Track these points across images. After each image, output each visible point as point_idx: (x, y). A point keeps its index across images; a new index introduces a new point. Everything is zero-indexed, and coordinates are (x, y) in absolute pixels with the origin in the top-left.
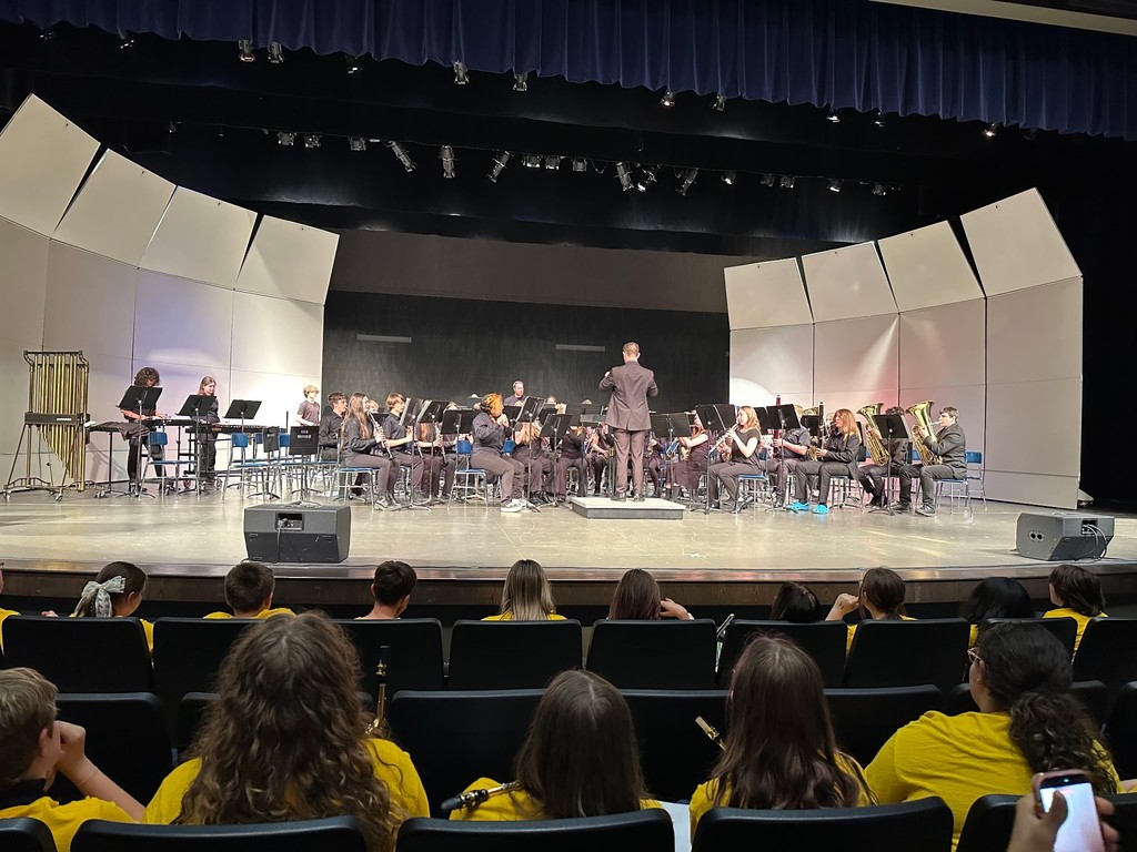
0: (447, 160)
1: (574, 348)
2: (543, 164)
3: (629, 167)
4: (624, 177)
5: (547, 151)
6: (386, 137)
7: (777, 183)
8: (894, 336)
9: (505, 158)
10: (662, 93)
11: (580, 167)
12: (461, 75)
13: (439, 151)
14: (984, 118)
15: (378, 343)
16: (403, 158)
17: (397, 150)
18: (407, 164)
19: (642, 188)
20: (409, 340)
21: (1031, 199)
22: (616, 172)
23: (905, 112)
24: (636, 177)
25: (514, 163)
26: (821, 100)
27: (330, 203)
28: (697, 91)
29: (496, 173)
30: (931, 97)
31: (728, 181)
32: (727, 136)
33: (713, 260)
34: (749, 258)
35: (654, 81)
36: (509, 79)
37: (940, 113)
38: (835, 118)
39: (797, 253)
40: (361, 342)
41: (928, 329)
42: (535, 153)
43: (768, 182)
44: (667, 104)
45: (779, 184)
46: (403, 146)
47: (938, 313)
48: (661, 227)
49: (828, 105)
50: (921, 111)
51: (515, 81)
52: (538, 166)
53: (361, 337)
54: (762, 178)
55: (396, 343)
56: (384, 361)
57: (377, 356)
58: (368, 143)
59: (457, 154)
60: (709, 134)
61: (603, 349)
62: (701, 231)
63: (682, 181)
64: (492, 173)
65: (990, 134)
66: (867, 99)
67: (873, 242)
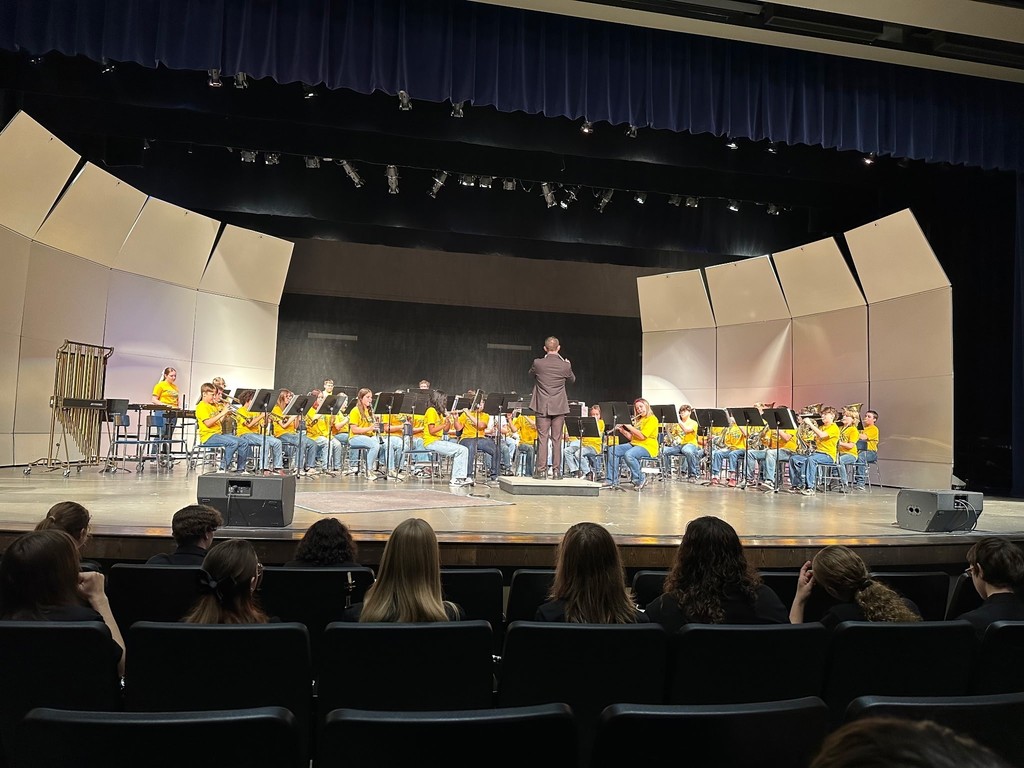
0: (393, 179)
1: (505, 347)
2: (477, 183)
3: (553, 187)
4: (549, 196)
5: (480, 172)
6: (337, 157)
7: (683, 202)
8: (788, 337)
9: (444, 178)
10: (582, 122)
11: (510, 186)
12: (405, 102)
13: (384, 170)
14: (860, 148)
15: (327, 340)
16: (353, 175)
17: (348, 168)
18: (356, 181)
19: (564, 205)
20: (355, 338)
21: (905, 218)
22: (541, 191)
23: (791, 141)
24: (559, 196)
25: (452, 182)
26: (719, 130)
27: (287, 215)
28: (610, 121)
29: (435, 190)
30: (815, 129)
31: (640, 201)
32: (639, 160)
33: (627, 270)
34: (658, 269)
35: (574, 112)
36: (448, 107)
37: (822, 143)
38: (733, 146)
39: (701, 264)
40: (311, 340)
41: (818, 333)
42: (470, 173)
43: (675, 202)
44: (586, 131)
45: (685, 203)
46: (353, 165)
47: (826, 318)
48: (581, 240)
49: (725, 134)
50: (806, 141)
51: (452, 109)
52: (472, 184)
53: (311, 335)
54: (669, 198)
55: (343, 341)
56: (333, 355)
57: (325, 351)
58: (321, 162)
59: (401, 173)
60: (623, 158)
61: (529, 348)
62: (616, 244)
63: (600, 200)
64: (431, 190)
65: (868, 162)
66: (759, 129)
67: (768, 256)
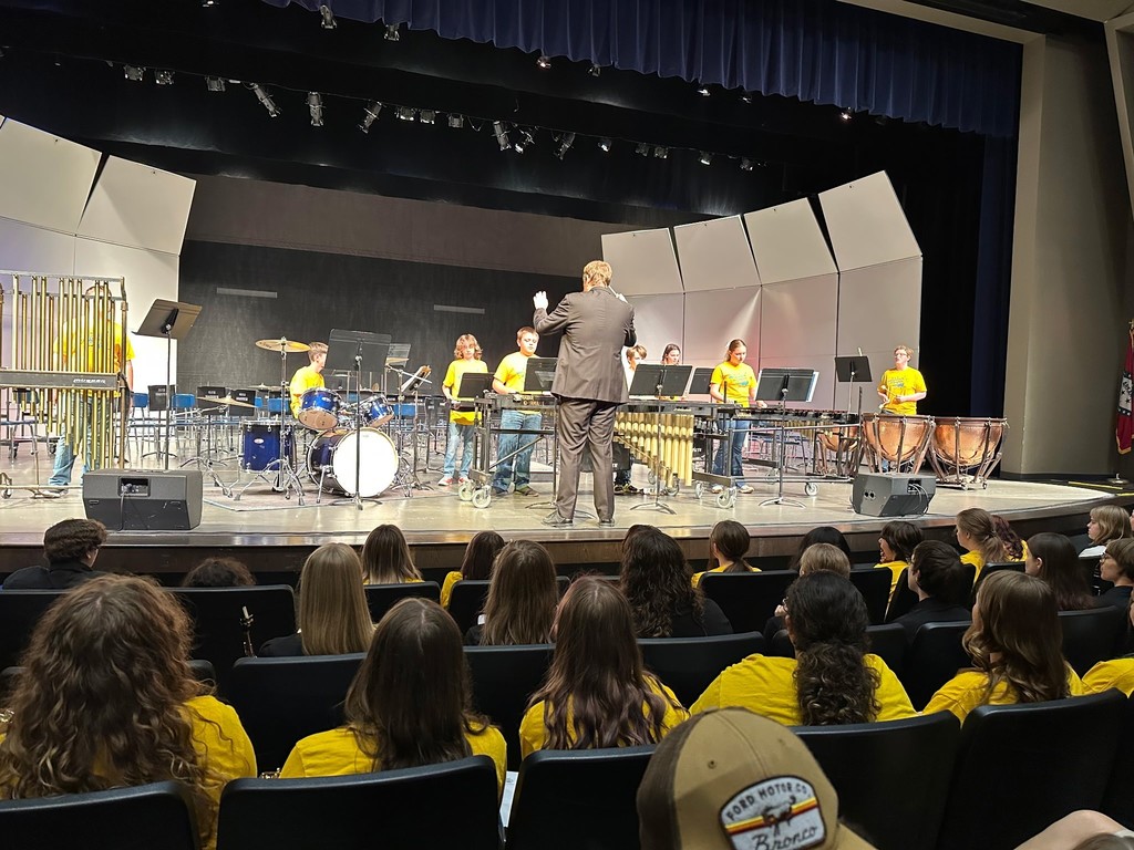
0: (315, 108)
1: (453, 309)
2: (417, 117)
3: (506, 126)
4: (501, 137)
5: (421, 104)
6: (247, 78)
7: (651, 152)
8: (756, 308)
9: (377, 109)
10: (538, 54)
11: (456, 123)
12: (328, 18)
13: (306, 97)
14: (837, 102)
15: (240, 297)
16: (266, 102)
17: (260, 94)
18: (271, 109)
19: (519, 149)
20: (274, 295)
21: (880, 181)
22: (493, 131)
23: (767, 91)
24: (514, 138)
25: (387, 116)
26: (690, 74)
27: (185, 147)
28: (570, 57)
29: (367, 123)
30: (792, 78)
31: (605, 148)
32: (603, 102)
33: (590, 226)
34: (626, 226)
35: (528, 45)
36: (380, 28)
37: (799, 95)
38: (705, 92)
39: (669, 222)
40: (221, 296)
41: (786, 300)
42: (408, 105)
43: (643, 150)
44: (543, 65)
45: (654, 153)
46: (266, 90)
47: (797, 286)
48: (539, 190)
49: (697, 79)
50: (782, 92)
51: (386, 30)
52: (412, 119)
53: (220, 290)
54: (636, 147)
55: (259, 298)
56: (247, 316)
57: (239, 311)
58: (227, 84)
59: (324, 100)
60: (585, 99)
61: (482, 311)
62: (578, 197)
63: (560, 144)
64: (363, 124)
65: (846, 117)
66: (733, 76)
67: (739, 216)
